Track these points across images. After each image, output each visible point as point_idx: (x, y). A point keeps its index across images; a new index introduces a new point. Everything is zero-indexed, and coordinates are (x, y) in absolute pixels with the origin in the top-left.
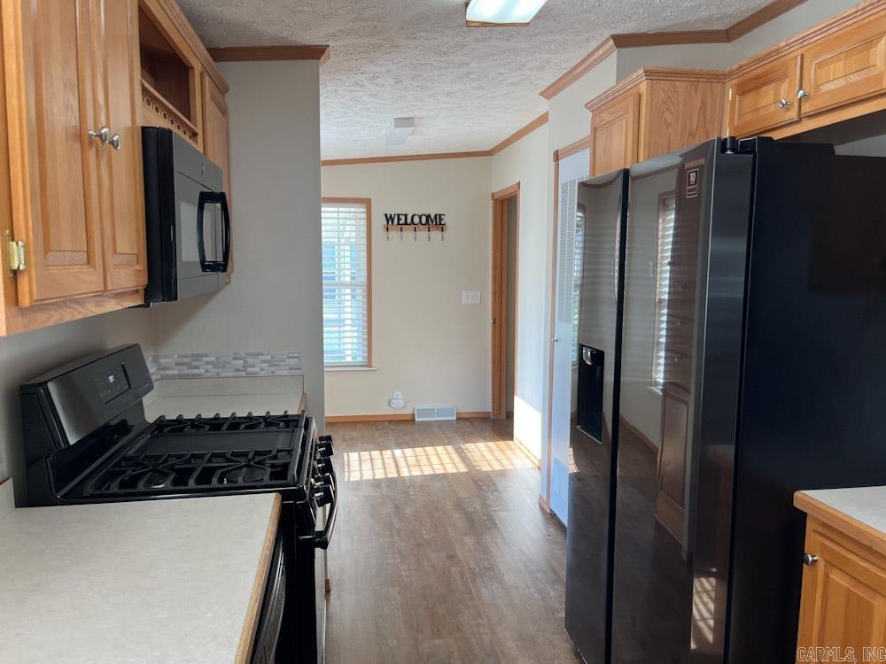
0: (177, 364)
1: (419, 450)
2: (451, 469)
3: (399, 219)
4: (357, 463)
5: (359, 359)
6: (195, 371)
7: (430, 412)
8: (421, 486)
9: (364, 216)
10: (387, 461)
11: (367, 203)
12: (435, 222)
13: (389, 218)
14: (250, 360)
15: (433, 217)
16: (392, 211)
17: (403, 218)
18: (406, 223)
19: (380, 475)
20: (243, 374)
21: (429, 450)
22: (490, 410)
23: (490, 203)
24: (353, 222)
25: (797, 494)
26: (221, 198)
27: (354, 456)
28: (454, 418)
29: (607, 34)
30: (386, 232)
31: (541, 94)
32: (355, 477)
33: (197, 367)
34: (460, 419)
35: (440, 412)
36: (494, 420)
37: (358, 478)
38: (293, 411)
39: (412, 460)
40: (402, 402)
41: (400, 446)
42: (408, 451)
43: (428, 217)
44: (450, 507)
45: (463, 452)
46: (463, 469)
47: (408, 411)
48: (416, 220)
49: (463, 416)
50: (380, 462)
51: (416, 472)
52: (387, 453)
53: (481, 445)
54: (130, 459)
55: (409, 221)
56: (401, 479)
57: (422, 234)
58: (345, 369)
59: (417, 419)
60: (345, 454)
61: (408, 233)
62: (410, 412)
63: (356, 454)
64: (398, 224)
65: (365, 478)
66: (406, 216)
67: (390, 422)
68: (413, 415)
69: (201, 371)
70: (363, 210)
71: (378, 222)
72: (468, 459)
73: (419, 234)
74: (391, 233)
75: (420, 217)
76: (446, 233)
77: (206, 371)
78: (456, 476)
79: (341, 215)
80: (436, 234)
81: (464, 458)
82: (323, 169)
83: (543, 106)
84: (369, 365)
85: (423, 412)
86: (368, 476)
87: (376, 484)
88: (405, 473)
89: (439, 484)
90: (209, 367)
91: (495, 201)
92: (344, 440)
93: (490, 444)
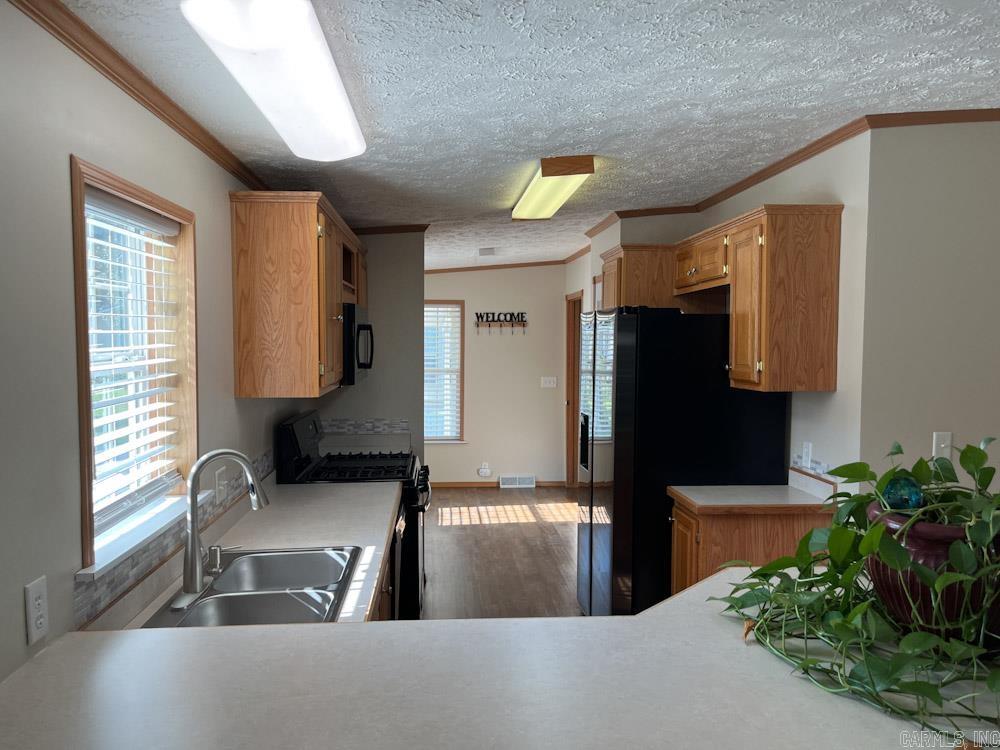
0: (330, 426)
1: (499, 508)
2: (523, 520)
3: (487, 317)
4: (449, 515)
5: (454, 434)
6: (341, 430)
7: (513, 480)
8: (497, 530)
9: (459, 314)
10: (472, 514)
11: (461, 304)
12: (517, 320)
13: (479, 316)
14: (377, 424)
15: (516, 315)
16: (482, 310)
17: (491, 316)
18: (493, 320)
19: (466, 522)
20: (371, 432)
21: (508, 507)
22: (565, 479)
23: (565, 304)
24: (449, 319)
25: (668, 488)
26: (369, 328)
27: (446, 510)
28: (534, 486)
29: (612, 211)
30: (475, 328)
31: (586, 234)
32: (446, 523)
33: (343, 428)
34: (539, 486)
35: (522, 480)
36: (568, 489)
37: (449, 524)
38: (406, 452)
39: (492, 514)
40: (488, 471)
41: (484, 504)
42: (490, 508)
43: (512, 315)
44: (517, 541)
45: (535, 509)
46: (532, 520)
47: (494, 479)
48: (502, 317)
49: (542, 485)
50: (467, 514)
51: (494, 521)
52: (473, 509)
53: (552, 506)
54: (323, 468)
55: (496, 318)
56: (482, 525)
57: (507, 329)
58: (443, 442)
59: (502, 486)
60: (440, 510)
61: (495, 329)
62: (496, 480)
63: (448, 509)
64: (487, 321)
65: (454, 524)
66: (493, 314)
67: (478, 488)
68: (498, 483)
69: (345, 430)
70: (458, 309)
71: (471, 319)
72: (538, 513)
73: (504, 329)
74: (480, 328)
75: (505, 315)
76: (526, 329)
77: (349, 430)
78: (527, 525)
79: (440, 314)
80: (518, 329)
81: (535, 513)
82: (426, 277)
83: (588, 241)
84: (461, 438)
85: (506, 481)
86: (456, 522)
87: (463, 528)
88: (486, 521)
89: (511, 529)
90: (351, 428)
91: (569, 302)
92: (439, 499)
93: (560, 505)
